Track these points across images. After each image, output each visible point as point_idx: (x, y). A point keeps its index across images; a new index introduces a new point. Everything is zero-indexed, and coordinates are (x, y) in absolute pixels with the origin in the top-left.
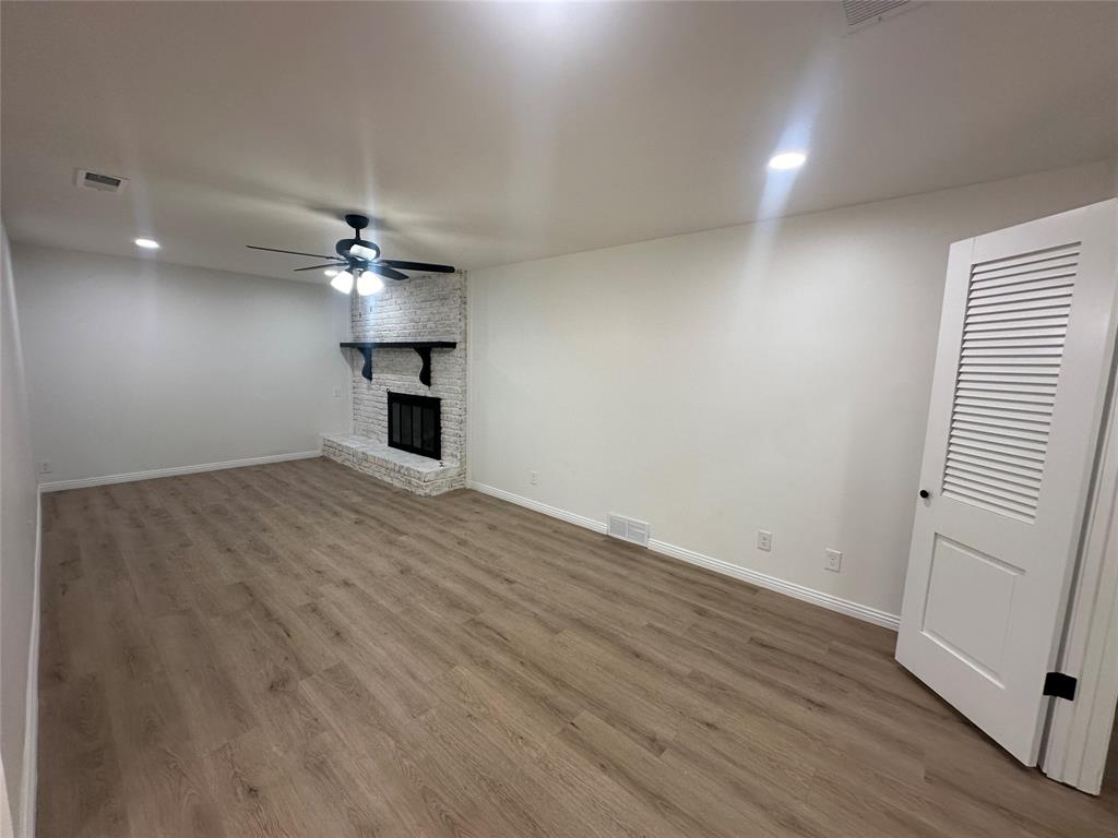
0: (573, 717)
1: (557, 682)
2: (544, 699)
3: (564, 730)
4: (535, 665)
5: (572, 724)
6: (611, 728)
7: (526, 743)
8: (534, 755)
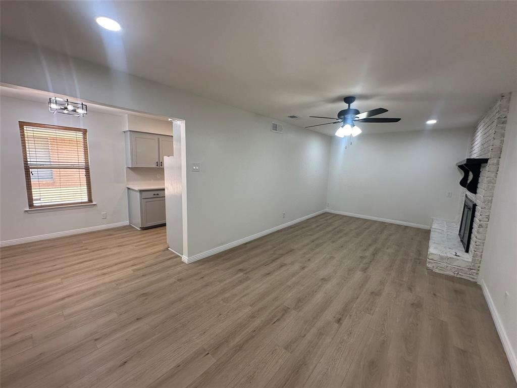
0: (212, 355)
1: (239, 348)
2: (226, 341)
3: (205, 350)
4: (253, 337)
5: (208, 353)
6: (201, 374)
7: (201, 335)
8: (194, 338)
